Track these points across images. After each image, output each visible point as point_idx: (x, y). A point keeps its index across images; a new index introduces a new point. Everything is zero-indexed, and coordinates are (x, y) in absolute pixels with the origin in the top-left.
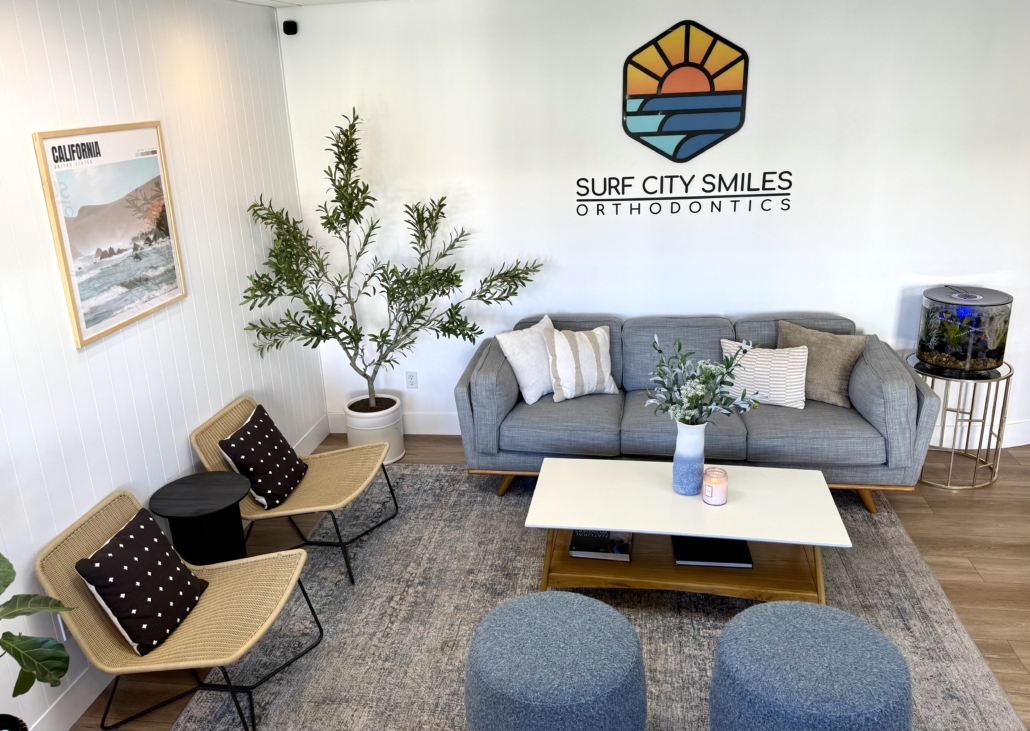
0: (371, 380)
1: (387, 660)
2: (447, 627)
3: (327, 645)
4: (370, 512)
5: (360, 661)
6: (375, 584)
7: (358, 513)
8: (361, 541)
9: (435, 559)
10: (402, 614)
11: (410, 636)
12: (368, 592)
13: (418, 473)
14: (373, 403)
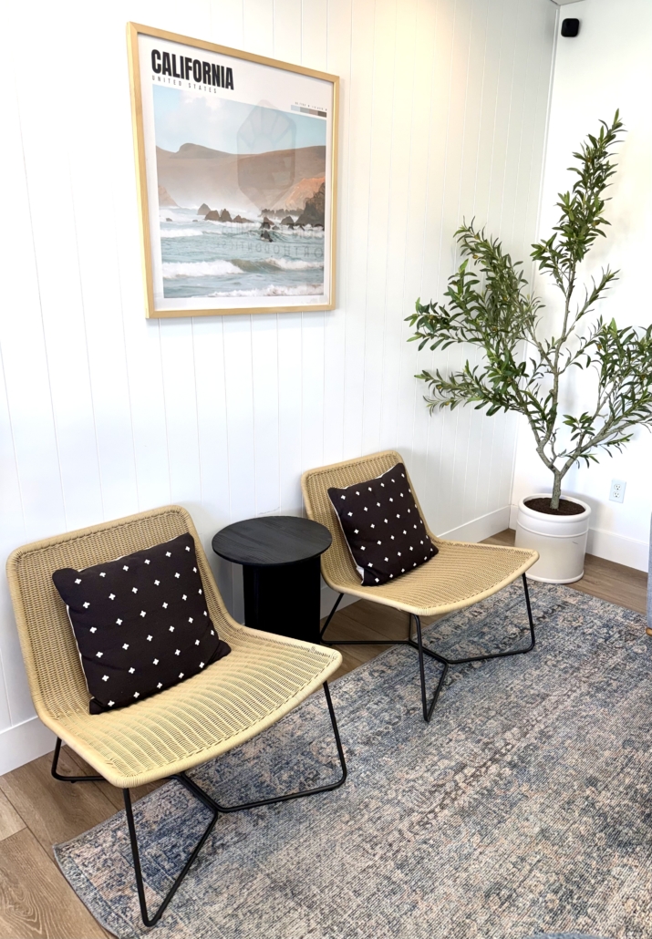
0: (559, 476)
1: (400, 867)
2: (513, 859)
3: (344, 796)
4: (500, 633)
5: (368, 846)
6: (453, 735)
7: (486, 629)
8: (470, 666)
9: (550, 737)
10: (463, 801)
11: (454, 845)
12: (438, 743)
13: (585, 607)
14: (555, 505)
